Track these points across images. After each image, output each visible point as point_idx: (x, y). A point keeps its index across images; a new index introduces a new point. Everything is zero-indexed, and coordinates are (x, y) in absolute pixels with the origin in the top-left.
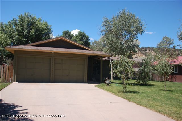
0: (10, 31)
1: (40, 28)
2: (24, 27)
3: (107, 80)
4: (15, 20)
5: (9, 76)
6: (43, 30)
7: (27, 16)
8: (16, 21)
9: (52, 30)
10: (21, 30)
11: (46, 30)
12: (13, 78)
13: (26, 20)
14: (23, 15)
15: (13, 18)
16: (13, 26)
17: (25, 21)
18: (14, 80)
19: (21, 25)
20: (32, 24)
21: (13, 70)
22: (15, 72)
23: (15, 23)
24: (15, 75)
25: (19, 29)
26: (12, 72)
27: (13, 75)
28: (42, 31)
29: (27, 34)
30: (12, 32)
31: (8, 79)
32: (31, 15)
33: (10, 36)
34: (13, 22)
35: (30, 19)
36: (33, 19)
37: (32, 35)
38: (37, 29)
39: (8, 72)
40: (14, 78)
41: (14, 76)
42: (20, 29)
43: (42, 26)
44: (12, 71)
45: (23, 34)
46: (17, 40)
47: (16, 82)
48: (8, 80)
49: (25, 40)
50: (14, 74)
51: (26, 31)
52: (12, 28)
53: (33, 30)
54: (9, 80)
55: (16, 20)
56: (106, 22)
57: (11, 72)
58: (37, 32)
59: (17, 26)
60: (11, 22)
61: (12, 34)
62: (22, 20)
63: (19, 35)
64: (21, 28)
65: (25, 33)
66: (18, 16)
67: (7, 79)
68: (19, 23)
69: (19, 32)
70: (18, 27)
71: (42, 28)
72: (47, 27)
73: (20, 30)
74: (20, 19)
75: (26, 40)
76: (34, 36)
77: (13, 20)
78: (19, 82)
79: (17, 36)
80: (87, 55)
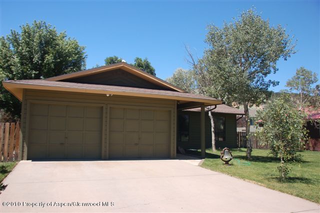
0: (5, 55)
1: (65, 50)
2: (32, 48)
3: (225, 153)
4: (14, 34)
5: (12, 146)
6: (69, 54)
7: (39, 28)
8: (17, 37)
9: (85, 54)
10: (27, 53)
11: (76, 54)
12: (20, 152)
13: (37, 34)
14: (31, 26)
15: (12, 30)
16: (11, 45)
17: (34, 37)
18: (23, 156)
19: (28, 44)
20: (48, 42)
21: (20, 132)
22: (24, 137)
23: (16, 41)
24: (25, 145)
25: (23, 51)
26: (18, 138)
27: (21, 144)
28: (67, 56)
29: (38, 62)
30: (10, 57)
31: (8, 153)
32: (46, 26)
33: (3, 65)
34: (11, 38)
35: (45, 33)
36: (51, 32)
37: (49, 64)
38: (57, 52)
39: (9, 137)
40: (23, 151)
41: (23, 147)
42: (25, 51)
43: (67, 46)
44: (19, 135)
45: (32, 61)
46: (19, 73)
47: (28, 159)
48: (8, 156)
49: (35, 74)
50: (23, 142)
51: (36, 56)
52: (9, 51)
53: (51, 55)
54: (10, 156)
55: (16, 34)
56: (213, 34)
57: (16, 138)
58: (59, 59)
59: (19, 45)
60: (6, 38)
61: (8, 61)
62: (28, 34)
63: (22, 64)
64: (28, 49)
65: (35, 60)
66: (20, 27)
67: (6, 154)
68: (23, 39)
69: (22, 57)
70: (20, 48)
71: (68, 50)
72: (76, 49)
73: (24, 54)
74: (25, 32)
75: (37, 72)
76: (52, 65)
77: (11, 34)
78: (34, 160)
79: (19, 65)
80: (174, 100)
